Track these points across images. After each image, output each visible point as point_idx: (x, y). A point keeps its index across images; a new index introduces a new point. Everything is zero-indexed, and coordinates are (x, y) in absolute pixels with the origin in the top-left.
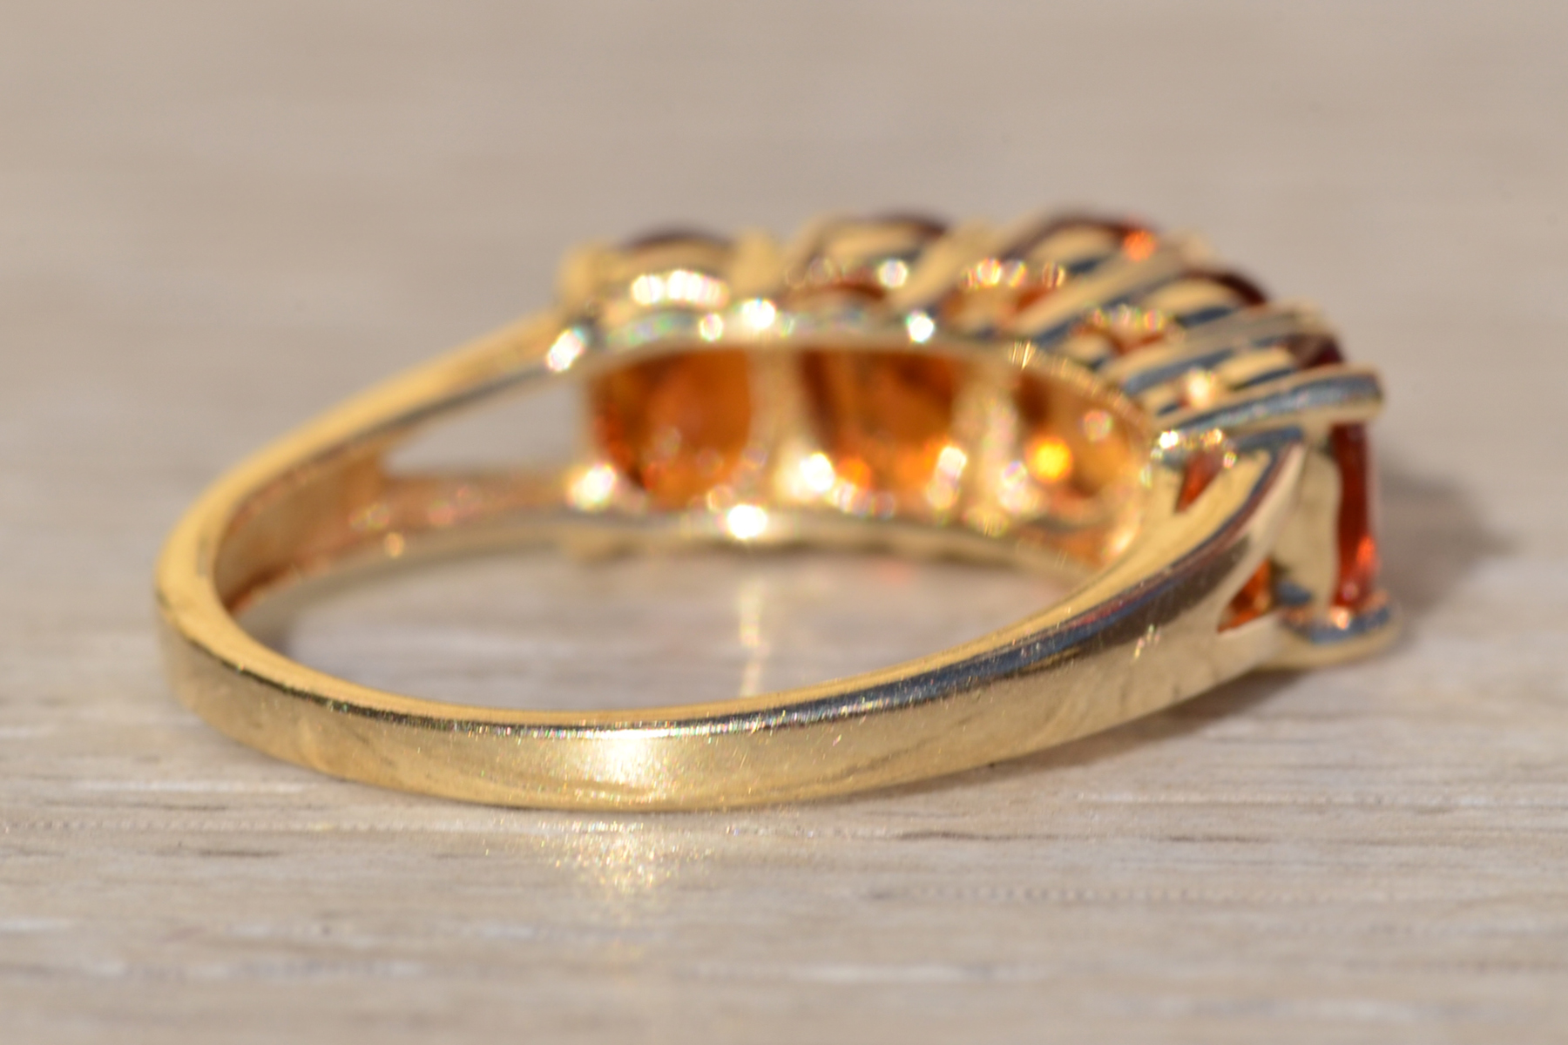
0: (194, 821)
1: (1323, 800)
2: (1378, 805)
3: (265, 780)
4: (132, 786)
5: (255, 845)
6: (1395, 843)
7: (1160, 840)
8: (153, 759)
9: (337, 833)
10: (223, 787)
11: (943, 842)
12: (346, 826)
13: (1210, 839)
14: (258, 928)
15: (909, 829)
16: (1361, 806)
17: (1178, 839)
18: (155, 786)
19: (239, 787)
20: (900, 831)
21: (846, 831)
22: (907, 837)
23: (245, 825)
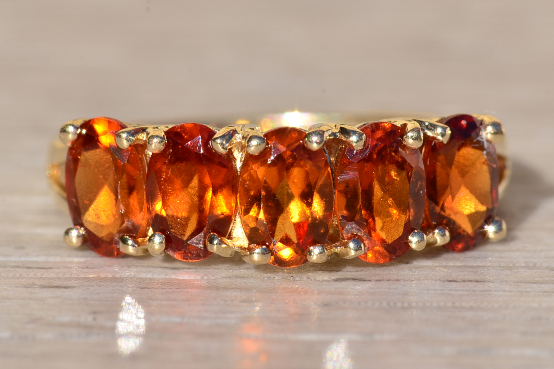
0: (39, 273)
1: (511, 265)
2: (535, 266)
3: (69, 256)
4: (13, 259)
5: (65, 284)
6: (541, 283)
7: (444, 282)
8: (22, 248)
9: (99, 279)
10: (51, 259)
11: (353, 282)
12: (103, 275)
13: (464, 281)
14: (66, 319)
15: (338, 277)
16: (527, 267)
17: (451, 281)
18: (23, 259)
19: (58, 259)
20: (334, 278)
21: (312, 278)
22: (337, 280)
23: (60, 275)
